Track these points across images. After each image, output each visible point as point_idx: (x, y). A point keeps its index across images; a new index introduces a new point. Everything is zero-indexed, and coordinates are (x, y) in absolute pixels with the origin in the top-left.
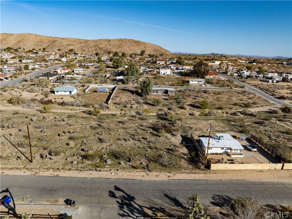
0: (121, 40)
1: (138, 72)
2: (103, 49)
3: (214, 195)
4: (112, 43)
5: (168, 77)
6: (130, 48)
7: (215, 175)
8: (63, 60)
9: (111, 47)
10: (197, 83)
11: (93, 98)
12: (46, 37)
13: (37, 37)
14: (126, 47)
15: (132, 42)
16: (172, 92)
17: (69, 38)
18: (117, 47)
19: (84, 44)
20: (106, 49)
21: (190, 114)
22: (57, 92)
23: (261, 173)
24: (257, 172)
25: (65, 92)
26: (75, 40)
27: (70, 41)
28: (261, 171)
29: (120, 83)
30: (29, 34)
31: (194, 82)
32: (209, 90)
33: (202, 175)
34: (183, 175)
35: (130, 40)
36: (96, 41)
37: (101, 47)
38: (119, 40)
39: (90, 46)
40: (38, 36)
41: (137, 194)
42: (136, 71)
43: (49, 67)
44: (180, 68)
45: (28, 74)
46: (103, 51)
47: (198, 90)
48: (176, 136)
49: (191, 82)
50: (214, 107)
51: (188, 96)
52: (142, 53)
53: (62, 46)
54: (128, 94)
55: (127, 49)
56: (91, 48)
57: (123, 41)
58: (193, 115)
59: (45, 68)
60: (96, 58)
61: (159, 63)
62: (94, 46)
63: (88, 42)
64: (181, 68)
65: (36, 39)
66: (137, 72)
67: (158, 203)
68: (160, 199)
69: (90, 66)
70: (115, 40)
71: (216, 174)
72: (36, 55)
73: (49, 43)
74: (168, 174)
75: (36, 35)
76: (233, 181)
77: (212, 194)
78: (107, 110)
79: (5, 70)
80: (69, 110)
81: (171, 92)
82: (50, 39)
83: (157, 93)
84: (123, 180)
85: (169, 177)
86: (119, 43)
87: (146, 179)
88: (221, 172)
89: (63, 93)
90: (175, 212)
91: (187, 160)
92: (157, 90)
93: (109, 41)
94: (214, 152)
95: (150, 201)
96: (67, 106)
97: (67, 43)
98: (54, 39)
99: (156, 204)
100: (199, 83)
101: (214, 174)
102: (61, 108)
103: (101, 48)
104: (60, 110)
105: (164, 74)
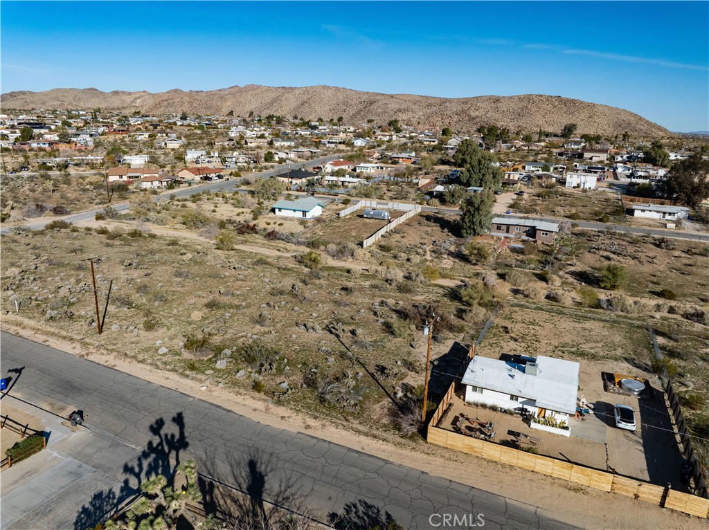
0: (529, 98)
1: (497, 176)
2: (478, 120)
3: (360, 501)
4: (503, 106)
5: (584, 195)
6: (549, 117)
7: (425, 456)
8: (357, 143)
9: (497, 116)
10: (657, 216)
11: (345, 231)
12: (356, 92)
13: (338, 94)
14: (538, 116)
15: (556, 103)
16: (546, 234)
17: (404, 95)
18: (513, 117)
19: (434, 109)
20: (485, 120)
21: (548, 297)
22: (280, 209)
23: (572, 493)
24: (560, 485)
25: (294, 211)
26: (417, 98)
27: (406, 101)
28: (577, 489)
29: (436, 201)
30: (324, 87)
31: (647, 215)
32: (676, 240)
33: (389, 447)
34: (344, 433)
35: (551, 97)
36: (465, 101)
37: (473, 114)
38: (522, 97)
39: (448, 112)
40: (341, 90)
41: (200, 441)
42: (493, 173)
43: (318, 157)
44: (639, 174)
45: (264, 171)
46: (477, 124)
47: (643, 236)
48: (439, 343)
49: (637, 214)
50: (652, 287)
51: (592, 250)
52: (568, 131)
53: (384, 112)
54: (429, 229)
55: (541, 121)
56: (450, 118)
57: (531, 101)
58: (556, 301)
59: (307, 159)
60: (434, 141)
61: (591, 158)
62: (457, 114)
63: (447, 104)
64: (643, 174)
65: (335, 99)
66: (494, 177)
67: (219, 471)
68: (232, 467)
69: (403, 158)
70: (511, 98)
71: (428, 454)
72: (312, 131)
73: (360, 106)
74: (311, 422)
75: (337, 89)
76: (458, 487)
77: (360, 497)
78: (351, 259)
79: (230, 160)
80: (275, 251)
81: (546, 232)
82: (364, 98)
83: (508, 231)
84: (208, 405)
85: (308, 427)
86: (521, 105)
87: (253, 419)
88: (447, 455)
89: (290, 214)
90: (229, 501)
91: (397, 404)
92: (508, 226)
93: (497, 100)
94: (489, 402)
95: (208, 463)
96: (278, 241)
97: (397, 107)
98: (372, 98)
99: (212, 471)
100: (664, 217)
101: (422, 454)
102: (264, 244)
103: (474, 118)
104: (259, 248)
105: (578, 186)
